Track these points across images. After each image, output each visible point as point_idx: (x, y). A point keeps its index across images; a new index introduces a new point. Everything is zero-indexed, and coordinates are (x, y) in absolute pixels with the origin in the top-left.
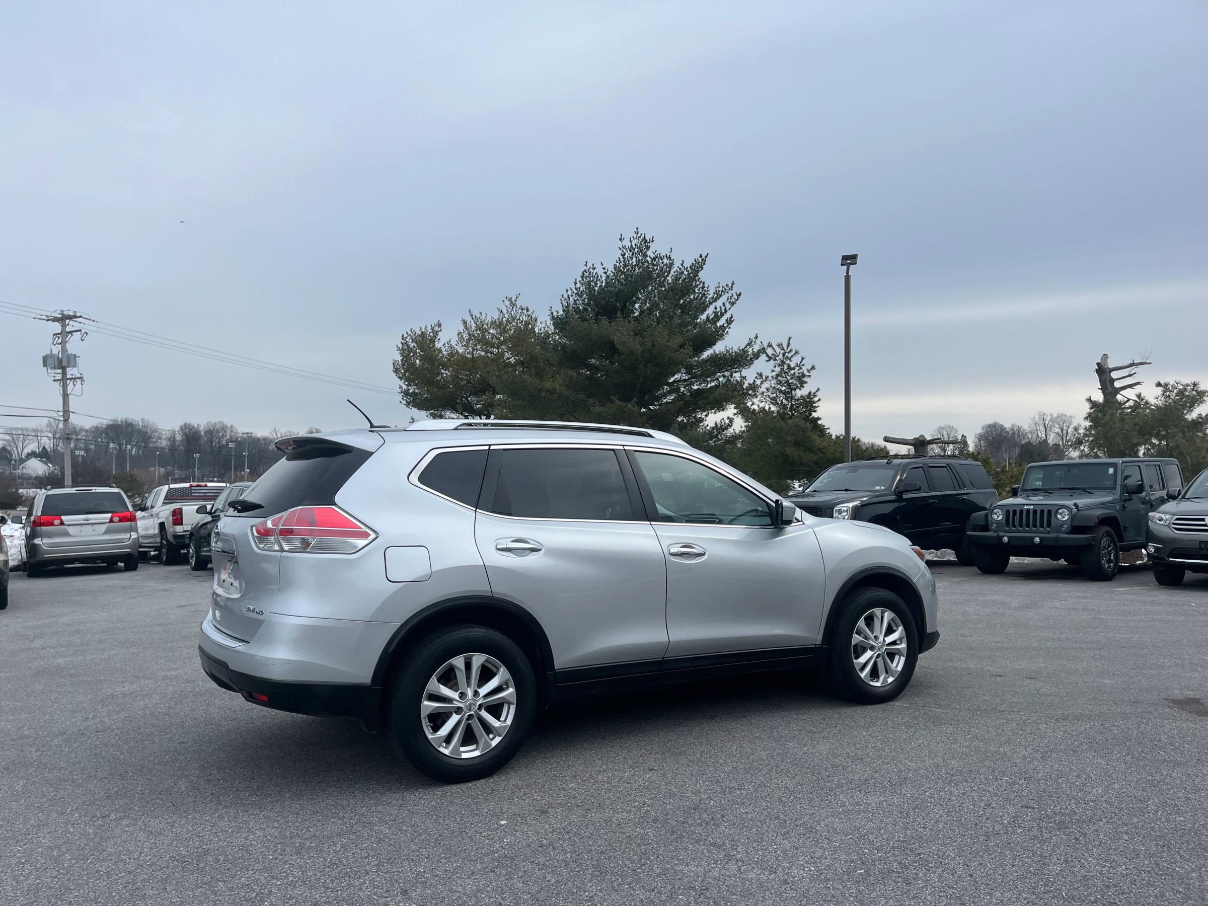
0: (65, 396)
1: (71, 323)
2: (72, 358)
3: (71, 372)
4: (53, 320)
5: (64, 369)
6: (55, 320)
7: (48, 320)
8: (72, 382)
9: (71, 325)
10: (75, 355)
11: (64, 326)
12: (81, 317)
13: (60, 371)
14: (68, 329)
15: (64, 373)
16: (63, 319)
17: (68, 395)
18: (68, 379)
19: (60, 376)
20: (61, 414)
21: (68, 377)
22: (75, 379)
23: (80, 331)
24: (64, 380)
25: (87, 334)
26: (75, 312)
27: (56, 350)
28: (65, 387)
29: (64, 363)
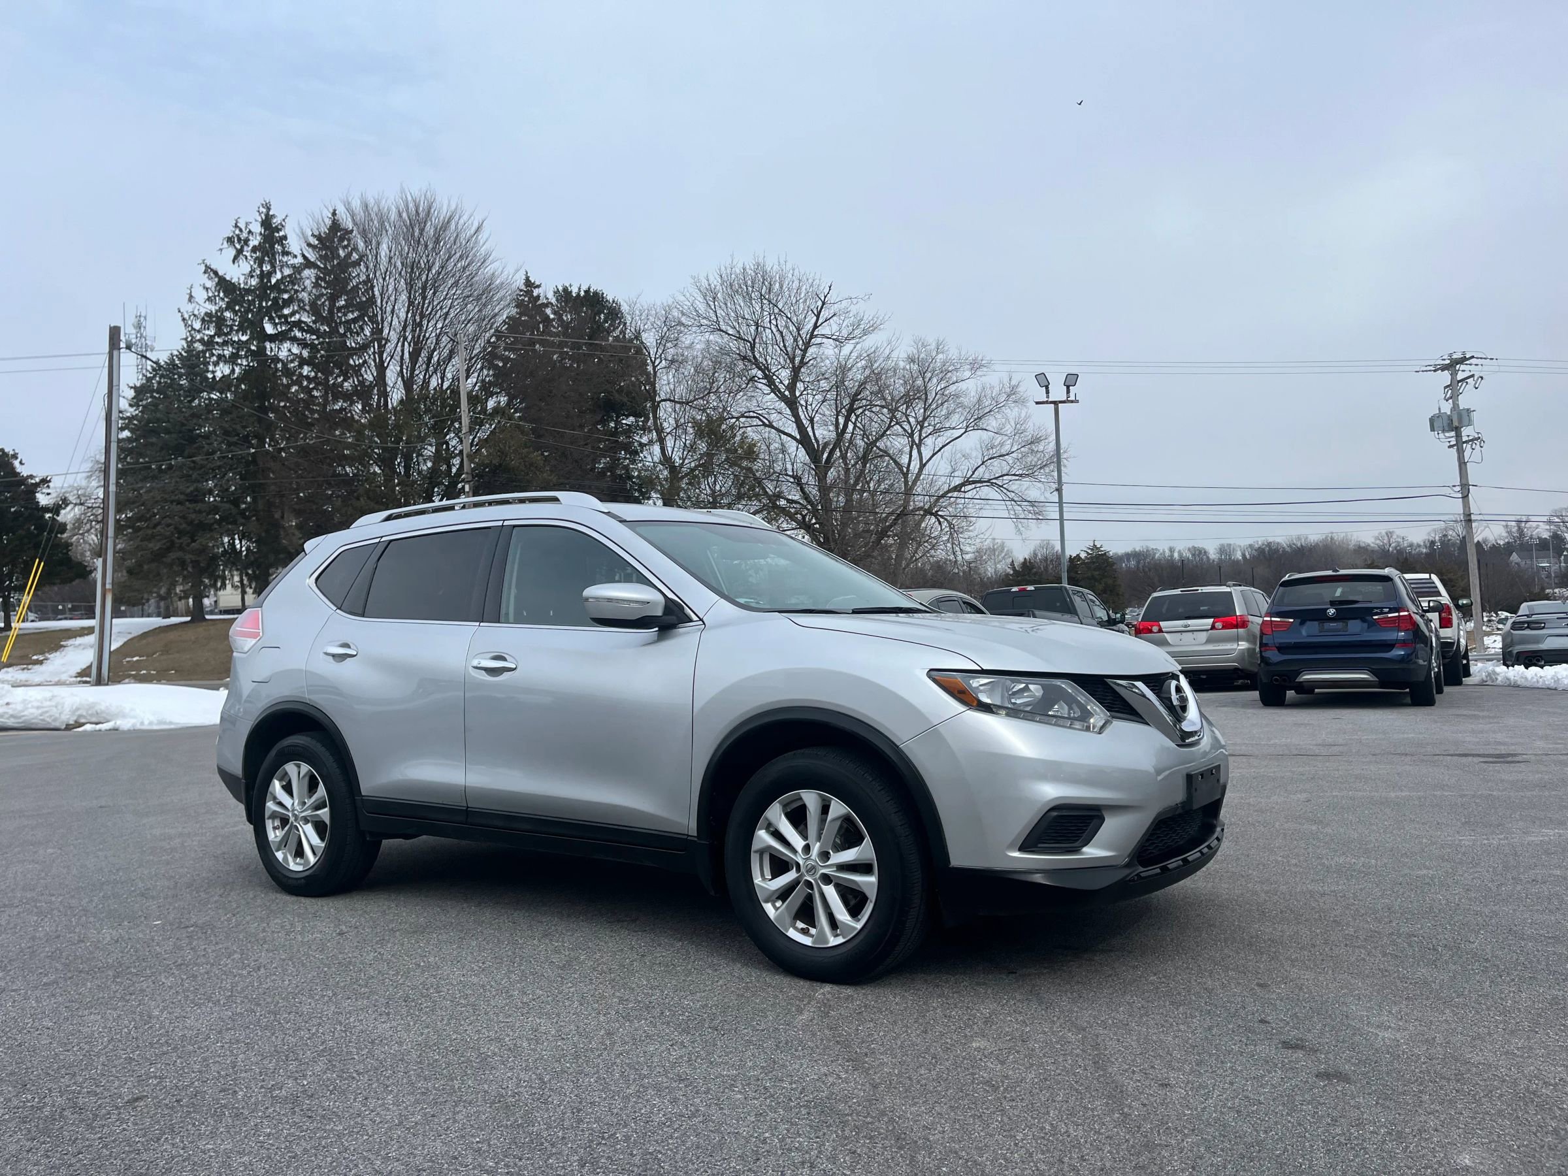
0: (1462, 464)
1: (1463, 367)
2: (1465, 414)
3: (1467, 432)
4: (1443, 370)
5: (1457, 430)
6: (1444, 368)
7: (1435, 371)
8: (1469, 446)
9: (1463, 371)
10: (1468, 410)
11: (1454, 375)
12: (1473, 357)
13: (1453, 434)
14: (1460, 376)
15: (1458, 436)
16: (1452, 365)
17: (1465, 463)
18: (1464, 442)
19: (1454, 439)
20: (1458, 489)
21: (1465, 439)
22: (1472, 440)
23: (1473, 376)
24: (1459, 445)
25: (1482, 378)
26: (1464, 353)
27: (1447, 408)
28: (1461, 452)
29: (1456, 423)
